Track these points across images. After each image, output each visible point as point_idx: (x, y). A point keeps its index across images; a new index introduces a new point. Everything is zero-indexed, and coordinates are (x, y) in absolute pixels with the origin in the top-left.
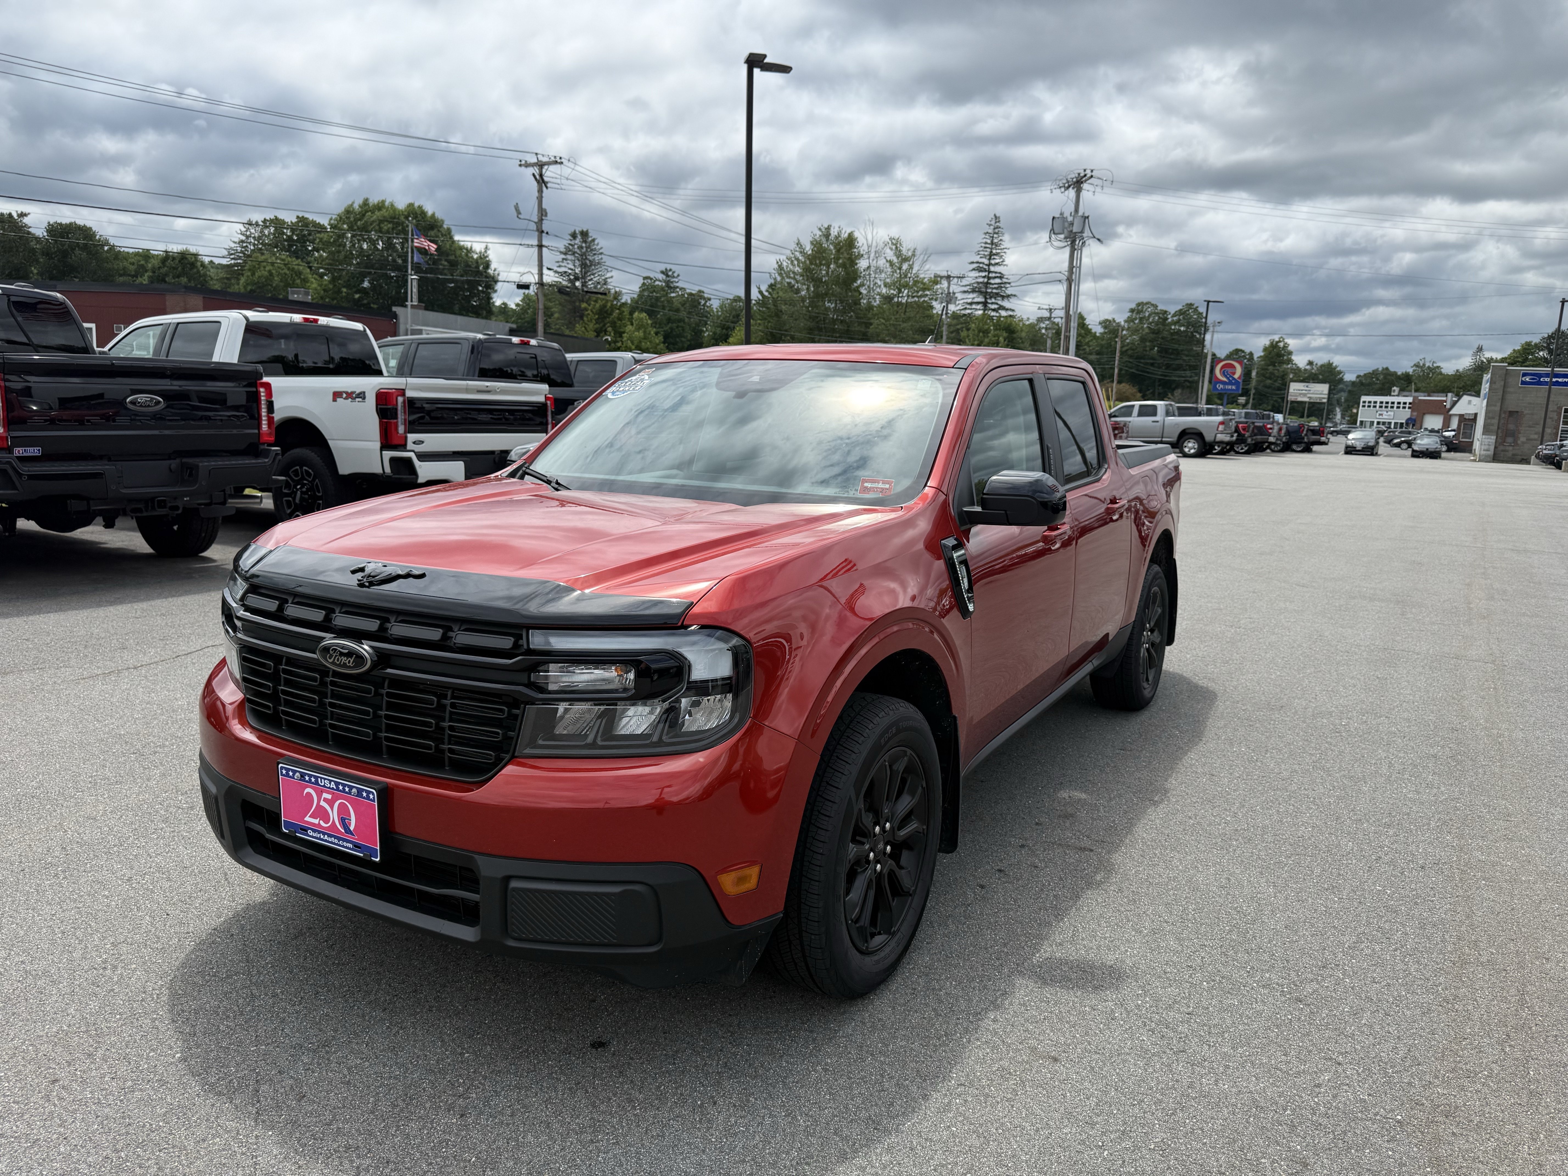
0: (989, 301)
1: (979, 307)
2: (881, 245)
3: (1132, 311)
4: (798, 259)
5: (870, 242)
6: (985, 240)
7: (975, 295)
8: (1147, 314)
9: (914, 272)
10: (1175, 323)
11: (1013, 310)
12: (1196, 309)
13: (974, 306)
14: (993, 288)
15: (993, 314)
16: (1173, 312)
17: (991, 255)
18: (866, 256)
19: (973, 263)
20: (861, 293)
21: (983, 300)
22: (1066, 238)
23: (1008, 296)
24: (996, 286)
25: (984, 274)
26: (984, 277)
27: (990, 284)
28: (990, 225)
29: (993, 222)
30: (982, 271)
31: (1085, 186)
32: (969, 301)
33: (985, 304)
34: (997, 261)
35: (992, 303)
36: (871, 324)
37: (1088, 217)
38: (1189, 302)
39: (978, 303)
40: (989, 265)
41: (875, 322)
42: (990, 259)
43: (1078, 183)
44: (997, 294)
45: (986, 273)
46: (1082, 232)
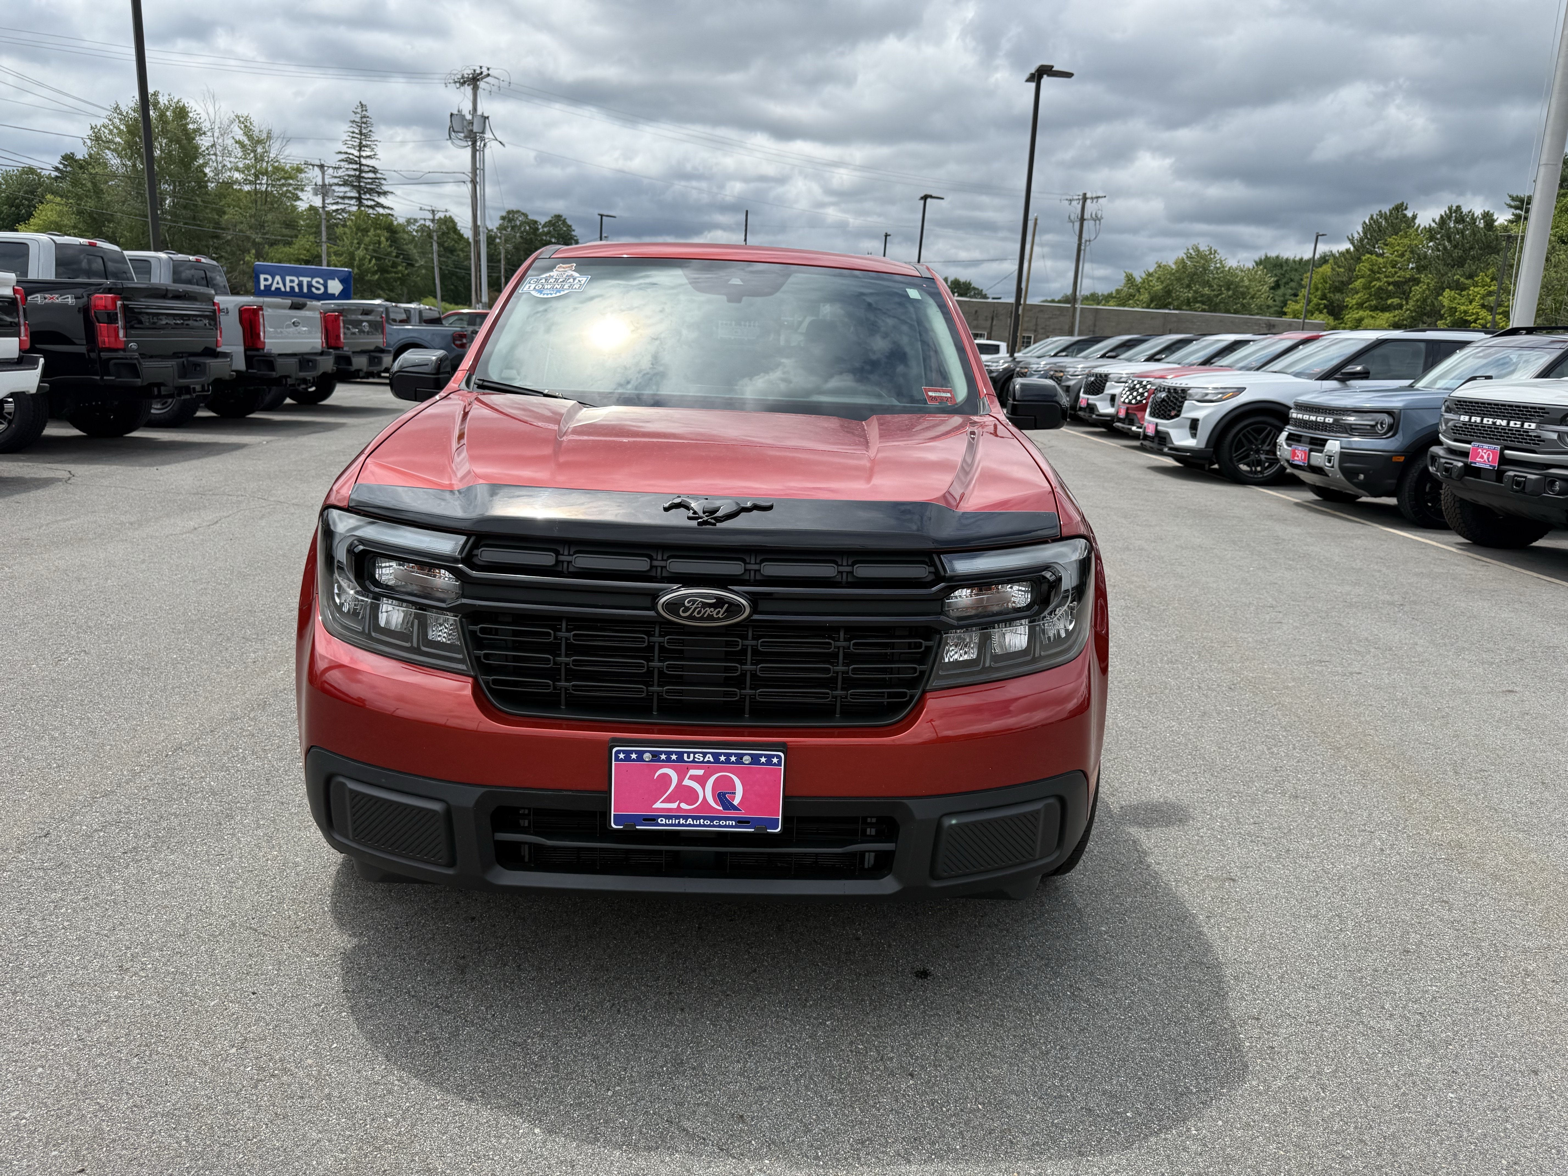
0: (363, 196)
1: (353, 202)
2: (226, 122)
3: (503, 218)
4: (118, 128)
5: (212, 117)
6: (351, 130)
7: (347, 189)
8: (518, 223)
9: (272, 155)
10: (546, 234)
11: (392, 209)
12: (564, 222)
13: (347, 201)
14: (366, 183)
15: (370, 211)
16: (543, 223)
17: (361, 147)
18: (209, 134)
19: (340, 153)
20: (205, 175)
21: (357, 195)
22: (465, 137)
23: (385, 193)
24: (370, 181)
25: (355, 166)
26: (355, 170)
27: (363, 177)
28: (355, 113)
29: (359, 110)
30: (351, 163)
31: (482, 84)
32: (341, 195)
33: (359, 199)
34: (368, 154)
35: (367, 199)
36: (224, 213)
37: (488, 118)
38: (557, 213)
39: (351, 198)
40: (359, 157)
41: (231, 210)
42: (360, 150)
43: (474, 80)
44: (372, 189)
45: (358, 166)
46: (483, 132)
